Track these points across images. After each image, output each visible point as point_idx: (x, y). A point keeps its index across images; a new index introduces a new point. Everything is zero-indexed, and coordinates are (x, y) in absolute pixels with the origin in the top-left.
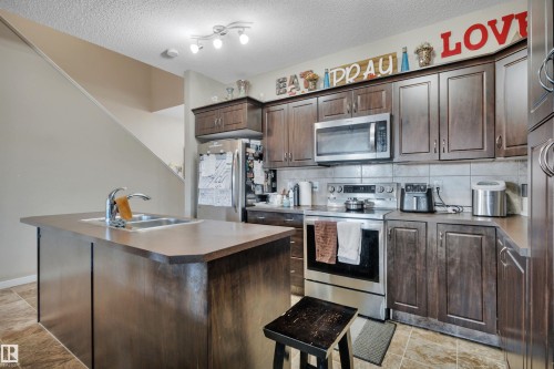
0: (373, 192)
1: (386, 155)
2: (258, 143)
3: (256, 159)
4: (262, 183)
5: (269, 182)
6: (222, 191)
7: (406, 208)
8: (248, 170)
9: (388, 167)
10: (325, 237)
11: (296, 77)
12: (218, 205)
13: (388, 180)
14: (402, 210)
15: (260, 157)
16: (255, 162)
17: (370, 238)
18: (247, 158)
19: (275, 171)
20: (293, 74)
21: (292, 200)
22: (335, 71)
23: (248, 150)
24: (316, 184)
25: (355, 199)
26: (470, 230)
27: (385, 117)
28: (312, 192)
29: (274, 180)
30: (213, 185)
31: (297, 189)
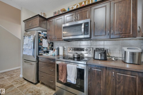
0: (84, 51)
1: (88, 36)
2: (46, 33)
3: (44, 38)
4: (47, 47)
5: (50, 46)
6: (30, 50)
7: (95, 58)
8: (40, 42)
9: (89, 42)
10: (62, 70)
11: (59, 11)
12: (29, 55)
13: (89, 47)
14: (94, 59)
15: (46, 38)
16: (43, 39)
17: (80, 73)
18: (39, 37)
19: (53, 43)
20: (58, 10)
21: (56, 53)
22: (71, 7)
23: (40, 35)
24: (65, 47)
25: (77, 53)
26: (129, 73)
27: (88, 20)
28: (64, 50)
29: (53, 46)
30: (27, 47)
31: (58, 49)
